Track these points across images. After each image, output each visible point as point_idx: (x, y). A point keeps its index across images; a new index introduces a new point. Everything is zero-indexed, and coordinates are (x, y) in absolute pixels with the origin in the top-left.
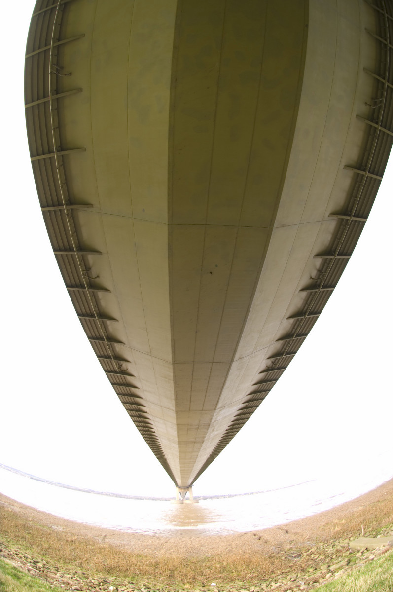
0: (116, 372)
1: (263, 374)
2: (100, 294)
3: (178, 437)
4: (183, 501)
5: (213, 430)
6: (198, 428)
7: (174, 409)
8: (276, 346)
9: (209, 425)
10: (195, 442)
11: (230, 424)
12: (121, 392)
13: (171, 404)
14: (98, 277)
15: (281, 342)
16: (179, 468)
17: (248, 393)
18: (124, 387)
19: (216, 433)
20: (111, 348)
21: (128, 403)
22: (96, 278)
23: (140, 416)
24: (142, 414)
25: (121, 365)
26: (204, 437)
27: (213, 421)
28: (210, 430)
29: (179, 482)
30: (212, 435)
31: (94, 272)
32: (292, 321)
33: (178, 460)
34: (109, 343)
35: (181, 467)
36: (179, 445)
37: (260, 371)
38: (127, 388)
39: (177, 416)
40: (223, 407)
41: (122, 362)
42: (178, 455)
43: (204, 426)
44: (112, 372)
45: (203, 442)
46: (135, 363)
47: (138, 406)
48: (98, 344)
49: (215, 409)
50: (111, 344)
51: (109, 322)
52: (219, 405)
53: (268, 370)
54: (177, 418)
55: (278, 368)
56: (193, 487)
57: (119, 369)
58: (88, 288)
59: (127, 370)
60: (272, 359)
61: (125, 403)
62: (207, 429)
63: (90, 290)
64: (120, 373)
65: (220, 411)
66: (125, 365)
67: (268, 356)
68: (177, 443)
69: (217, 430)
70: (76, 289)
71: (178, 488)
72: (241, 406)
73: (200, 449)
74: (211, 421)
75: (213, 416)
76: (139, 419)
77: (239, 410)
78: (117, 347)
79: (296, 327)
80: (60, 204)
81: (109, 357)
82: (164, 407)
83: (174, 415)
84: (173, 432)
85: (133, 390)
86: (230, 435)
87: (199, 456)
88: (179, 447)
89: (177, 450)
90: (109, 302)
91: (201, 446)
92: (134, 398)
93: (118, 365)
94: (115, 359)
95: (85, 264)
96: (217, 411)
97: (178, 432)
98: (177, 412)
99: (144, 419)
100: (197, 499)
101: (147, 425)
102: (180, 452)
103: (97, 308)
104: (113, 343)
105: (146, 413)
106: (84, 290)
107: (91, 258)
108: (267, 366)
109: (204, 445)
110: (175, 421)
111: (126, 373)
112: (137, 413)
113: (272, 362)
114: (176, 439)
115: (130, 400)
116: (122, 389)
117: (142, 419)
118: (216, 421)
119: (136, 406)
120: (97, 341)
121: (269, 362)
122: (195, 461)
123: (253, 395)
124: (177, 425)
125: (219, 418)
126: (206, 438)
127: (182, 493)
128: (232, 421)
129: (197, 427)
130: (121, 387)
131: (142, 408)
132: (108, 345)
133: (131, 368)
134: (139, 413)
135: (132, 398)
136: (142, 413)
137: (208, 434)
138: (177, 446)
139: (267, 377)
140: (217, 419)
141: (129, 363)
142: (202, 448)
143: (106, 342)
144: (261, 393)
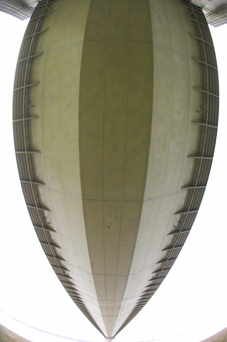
0: (62, 275)
1: (151, 281)
2: (51, 233)
3: (101, 313)
5: (123, 310)
6: (113, 309)
7: (97, 298)
9: (120, 308)
10: (112, 316)
11: (134, 307)
12: (66, 286)
13: (95, 296)
14: (50, 223)
17: (143, 291)
18: (68, 284)
19: (125, 312)
20: (58, 262)
21: (70, 292)
22: (48, 223)
23: (78, 300)
25: (65, 272)
26: (118, 314)
27: (122, 306)
28: (121, 310)
30: (123, 313)
31: (48, 220)
33: (104, 324)
34: (57, 259)
36: (102, 317)
37: (148, 280)
38: (70, 284)
40: (127, 299)
41: (65, 271)
42: (103, 322)
43: (116, 308)
44: (60, 275)
45: (117, 316)
46: (72, 272)
47: (77, 295)
48: (51, 259)
49: (122, 300)
50: (58, 260)
51: (57, 248)
52: (124, 298)
53: (154, 279)
54: (99, 303)
55: (160, 278)
57: (64, 274)
59: (68, 275)
60: (156, 273)
62: (119, 310)
63: (45, 229)
64: (64, 276)
66: (67, 272)
67: (153, 271)
68: (101, 315)
69: (126, 311)
70: (39, 228)
72: (140, 298)
73: (116, 319)
74: (120, 306)
75: (121, 303)
77: (139, 300)
78: (62, 262)
80: (29, 181)
81: (58, 267)
82: (91, 297)
83: (97, 301)
84: (98, 310)
85: (73, 286)
87: (116, 323)
89: (102, 319)
90: (55, 237)
91: (117, 318)
92: (74, 290)
93: (63, 272)
94: (61, 268)
95: (42, 215)
96: (123, 301)
97: (101, 310)
99: (81, 302)
103: (49, 240)
104: (59, 260)
105: (82, 299)
106: (42, 229)
107: (46, 212)
108: (153, 277)
109: (118, 317)
110: (98, 305)
111: (68, 276)
112: (76, 298)
113: (156, 275)
115: (72, 291)
116: (66, 285)
117: (79, 302)
119: (75, 294)
120: (51, 257)
121: (154, 275)
124: (100, 306)
125: (125, 304)
126: (119, 314)
129: (112, 308)
130: (66, 283)
131: (79, 296)
133: (71, 275)
134: (77, 298)
136: (79, 299)
137: (120, 312)
138: (102, 318)
139: (154, 283)
140: (125, 305)
141: (69, 272)
142: (118, 319)
143: (55, 258)
144: (152, 291)
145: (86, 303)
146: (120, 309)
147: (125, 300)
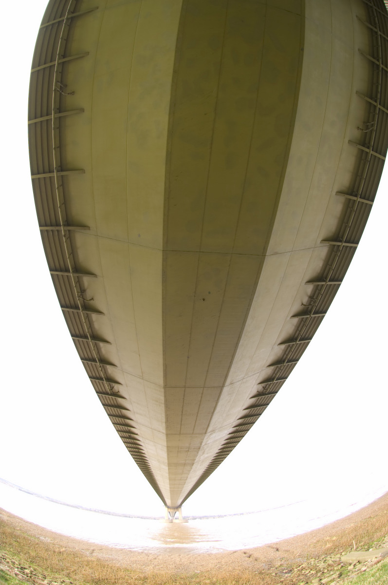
0: (107, 394)
1: (254, 400)
2: (94, 316)
3: (168, 459)
4: (172, 520)
5: (204, 453)
6: (188, 451)
7: (164, 431)
8: (268, 372)
9: (199, 448)
10: (185, 464)
11: (221, 447)
12: (112, 413)
13: (162, 427)
14: (92, 299)
15: (272, 368)
16: (169, 489)
17: (238, 417)
18: (115, 409)
19: (206, 455)
20: (103, 369)
21: (118, 424)
22: (90, 300)
23: (130, 438)
24: (132, 435)
25: (113, 387)
26: (194, 460)
27: (203, 444)
28: (200, 453)
29: (168, 502)
30: (202, 457)
31: (89, 294)
32: (283, 347)
33: (168, 481)
34: (101, 365)
35: (170, 488)
36: (169, 466)
37: (250, 396)
38: (118, 409)
39: (167, 438)
40: (213, 431)
41: (114, 384)
42: (168, 476)
43: (194, 449)
44: (104, 393)
45: (193, 464)
46: (127, 386)
47: (129, 428)
48: (90, 365)
49: (206, 433)
50: (103, 366)
51: (101, 344)
52: (210, 429)
53: (259, 394)
54: (167, 441)
55: (269, 393)
56: (182, 507)
57: (111, 391)
58: (83, 310)
59: (119, 392)
60: (263, 385)
61: (116, 424)
62: (198, 452)
63: (84, 312)
64: (111, 395)
65: (211, 434)
66: (116, 387)
67: (259, 381)
68: (167, 464)
69: (207, 453)
70: (71, 310)
71: (167, 509)
72: (232, 430)
73: (190, 470)
74: (201, 444)
75: (203, 439)
76: (130, 440)
77: (230, 434)
78: (110, 369)
79: (287, 353)
80: (58, 225)
81: (101, 379)
82: (155, 430)
83: (164, 437)
84: (163, 454)
85: (124, 411)
86: (220, 458)
87: (189, 477)
88: (169, 469)
89: (167, 471)
90: (102, 325)
91: (191, 468)
92: (126, 420)
93: (109, 387)
94: (106, 381)
95: (80, 285)
96: (208, 434)
97: (168, 454)
98: (167, 435)
99: (135, 441)
100: (186, 519)
101: (137, 446)
102: (170, 473)
103: (90, 330)
104: (105, 365)
105: (137, 434)
106: (78, 311)
107: (86, 280)
108: (258, 392)
109: (194, 467)
110: (165, 444)
111: (117, 395)
112: (127, 435)
113: (263, 387)
114: (166, 461)
115: (121, 422)
116: (113, 411)
117: (132, 440)
118: (206, 444)
119: (126, 427)
120: (89, 363)
121: (260, 387)
122: (185, 483)
123: (244, 419)
124: (167, 447)
125: (209, 441)
126: (196, 461)
127: (171, 513)
128: (222, 444)
129: (187, 449)
130: (112, 408)
131: (133, 429)
132: (100, 367)
133: (123, 391)
134: (129, 434)
135: (122, 419)
137: (198, 457)
138: (167, 468)
139: (258, 402)
140: (208, 443)
141: (121, 385)
142: (192, 470)
143: (98, 364)
144: (252, 418)
145: (144, 442)
146: (199, 450)
147: (209, 434)
